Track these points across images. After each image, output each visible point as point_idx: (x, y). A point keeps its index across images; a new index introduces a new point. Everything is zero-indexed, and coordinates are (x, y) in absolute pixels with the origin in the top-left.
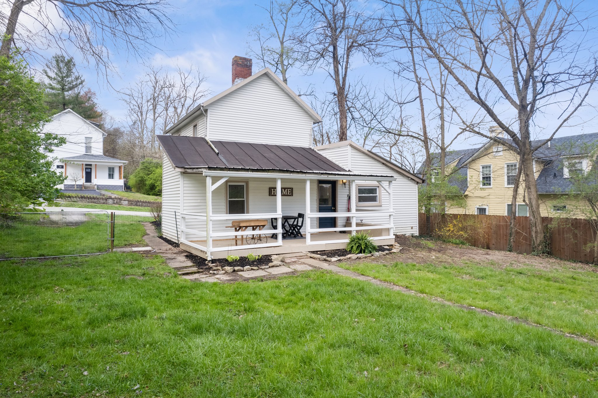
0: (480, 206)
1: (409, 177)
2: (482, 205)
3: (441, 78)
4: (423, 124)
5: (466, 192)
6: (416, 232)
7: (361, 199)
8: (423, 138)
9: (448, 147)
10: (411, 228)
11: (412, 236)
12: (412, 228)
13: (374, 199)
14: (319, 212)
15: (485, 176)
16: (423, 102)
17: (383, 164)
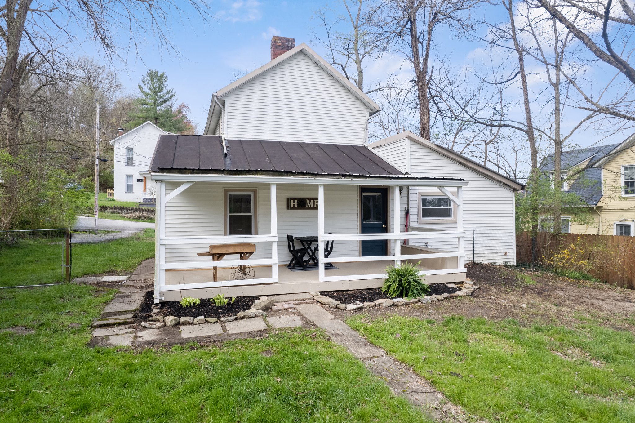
0: (621, 222)
1: (501, 182)
2: (625, 220)
3: (556, 43)
4: (526, 108)
5: (599, 202)
6: (512, 260)
7: (426, 213)
8: (526, 128)
9: (565, 139)
10: (504, 254)
11: (506, 266)
12: (506, 254)
13: (447, 213)
14: (362, 232)
15: (629, 180)
16: (527, 78)
17: (460, 163)
